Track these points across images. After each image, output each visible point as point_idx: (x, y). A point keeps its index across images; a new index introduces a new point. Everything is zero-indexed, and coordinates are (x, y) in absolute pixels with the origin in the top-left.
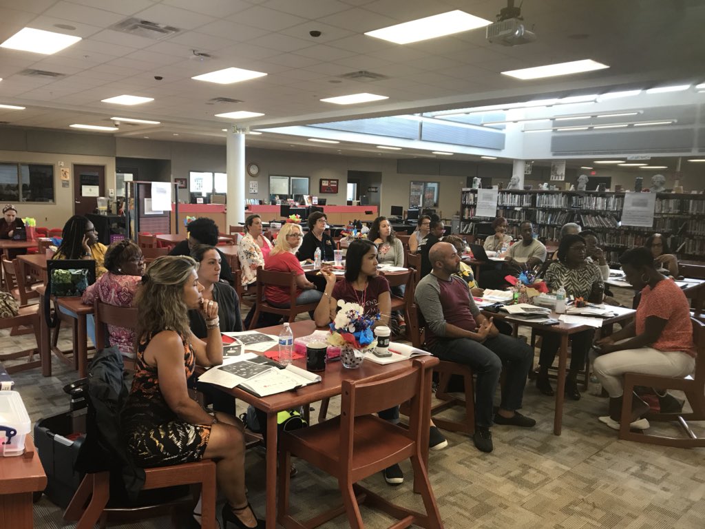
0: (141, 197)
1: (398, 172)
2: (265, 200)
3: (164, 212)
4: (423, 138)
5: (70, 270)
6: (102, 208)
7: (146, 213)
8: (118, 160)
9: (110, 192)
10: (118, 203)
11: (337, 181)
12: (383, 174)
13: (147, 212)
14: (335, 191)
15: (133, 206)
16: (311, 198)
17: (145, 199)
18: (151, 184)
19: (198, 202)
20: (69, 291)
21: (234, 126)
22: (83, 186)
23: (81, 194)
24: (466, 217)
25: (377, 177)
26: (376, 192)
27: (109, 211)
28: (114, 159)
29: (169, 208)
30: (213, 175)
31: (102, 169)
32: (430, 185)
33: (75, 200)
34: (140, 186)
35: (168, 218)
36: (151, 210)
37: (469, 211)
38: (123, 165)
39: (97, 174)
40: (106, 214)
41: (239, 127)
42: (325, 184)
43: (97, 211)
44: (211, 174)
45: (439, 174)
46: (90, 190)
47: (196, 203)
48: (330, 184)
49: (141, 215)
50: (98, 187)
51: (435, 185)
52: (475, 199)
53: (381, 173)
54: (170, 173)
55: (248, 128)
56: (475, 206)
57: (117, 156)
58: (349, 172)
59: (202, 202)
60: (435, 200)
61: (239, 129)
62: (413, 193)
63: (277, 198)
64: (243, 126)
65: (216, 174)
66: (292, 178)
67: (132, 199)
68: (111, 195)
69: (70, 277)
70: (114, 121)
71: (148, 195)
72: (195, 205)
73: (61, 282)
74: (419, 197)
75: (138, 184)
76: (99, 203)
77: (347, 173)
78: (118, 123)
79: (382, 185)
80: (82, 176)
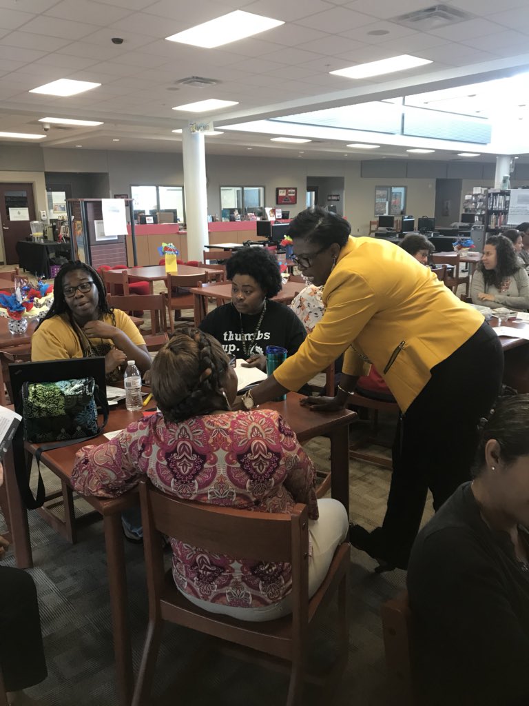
0: (90, 219)
1: (361, 176)
2: (217, 216)
3: (118, 236)
4: (405, 133)
5: (58, 384)
6: (37, 234)
7: (97, 240)
8: (48, 175)
9: (42, 215)
10: (54, 227)
11: (295, 189)
12: (345, 179)
13: (99, 237)
14: (293, 201)
15: (80, 231)
16: (274, 211)
17: (95, 221)
18: (101, 202)
19: (147, 222)
20: (63, 431)
21: (193, 123)
22: (10, 209)
23: (9, 219)
24: (492, 226)
25: (338, 183)
26: (338, 200)
27: (45, 237)
28: (43, 174)
29: (125, 232)
30: (158, 190)
31: (29, 186)
32: (395, 190)
33: (3, 226)
34: (88, 204)
35: (124, 244)
36: (103, 235)
37: (497, 218)
38: (54, 182)
39: (25, 194)
40: (42, 241)
41: (199, 123)
42: (282, 193)
43: (31, 239)
44: (154, 188)
45: (407, 177)
46: (19, 213)
47: (145, 223)
48: (287, 193)
49: (92, 243)
50: (27, 209)
51: (402, 190)
52: (507, 203)
53: (343, 178)
54: (109, 189)
55: (211, 124)
56: (505, 213)
57: (48, 170)
58: (309, 178)
59: (152, 222)
60: (402, 208)
61: (198, 128)
62: (378, 200)
63: (236, 213)
64: (204, 122)
65: (160, 188)
66: (245, 189)
67: (78, 222)
68: (43, 218)
69: (61, 403)
70: (43, 124)
71: (99, 215)
72: (144, 225)
73: (44, 414)
74: (385, 204)
75: (86, 202)
76: (33, 229)
77: (306, 178)
78: (48, 127)
79: (344, 192)
80: (6, 197)
